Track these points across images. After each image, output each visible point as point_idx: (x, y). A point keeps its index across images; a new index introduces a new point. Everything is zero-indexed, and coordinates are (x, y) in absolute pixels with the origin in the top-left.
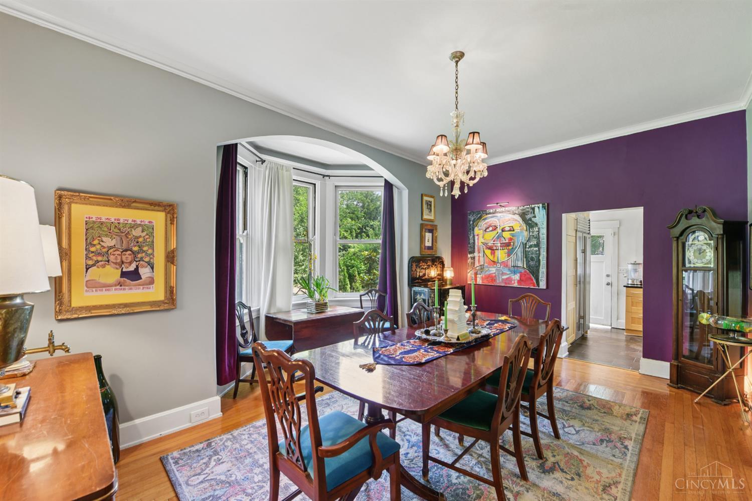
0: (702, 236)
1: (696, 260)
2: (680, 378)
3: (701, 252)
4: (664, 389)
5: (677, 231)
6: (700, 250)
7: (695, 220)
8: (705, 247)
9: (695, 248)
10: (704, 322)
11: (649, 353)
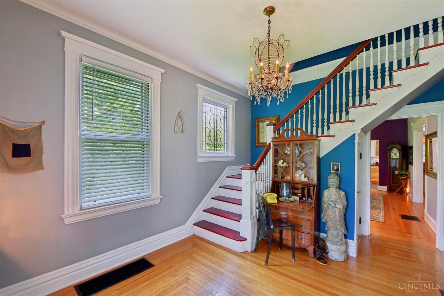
0: (396, 150)
1: (394, 156)
2: (390, 190)
3: (395, 154)
4: (386, 193)
5: (389, 148)
6: (395, 153)
7: (394, 145)
8: (396, 153)
9: (394, 153)
10: (396, 173)
11: (380, 184)
